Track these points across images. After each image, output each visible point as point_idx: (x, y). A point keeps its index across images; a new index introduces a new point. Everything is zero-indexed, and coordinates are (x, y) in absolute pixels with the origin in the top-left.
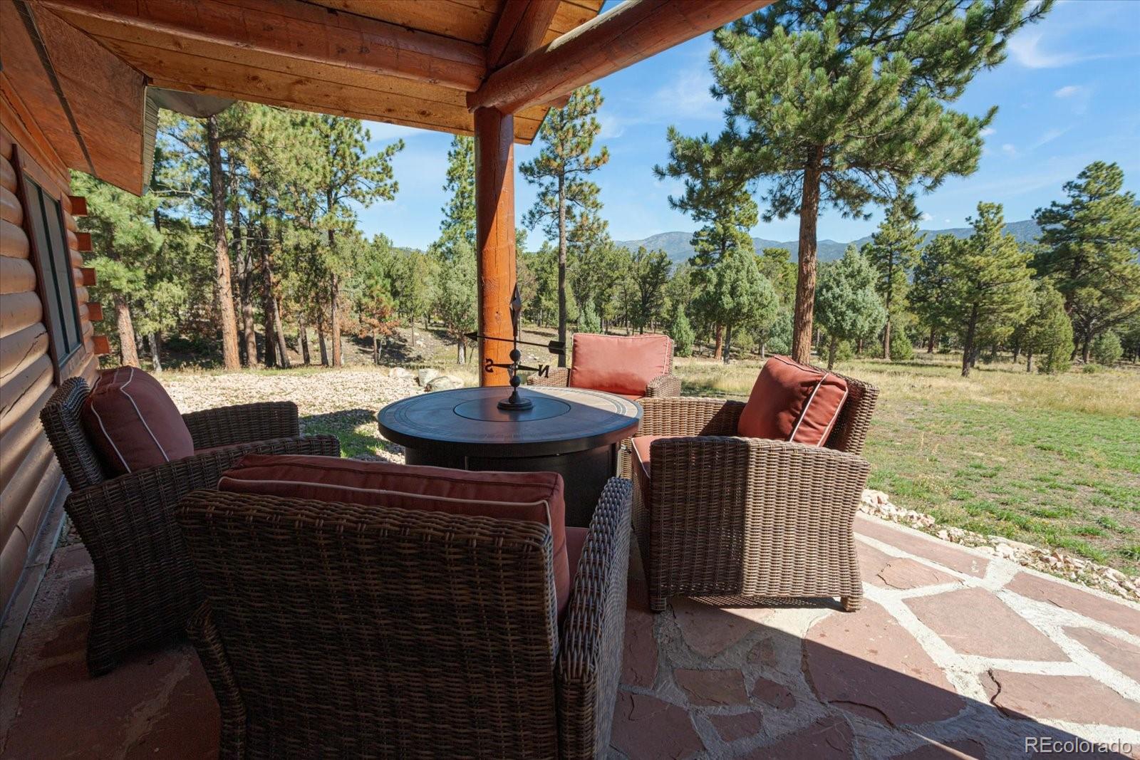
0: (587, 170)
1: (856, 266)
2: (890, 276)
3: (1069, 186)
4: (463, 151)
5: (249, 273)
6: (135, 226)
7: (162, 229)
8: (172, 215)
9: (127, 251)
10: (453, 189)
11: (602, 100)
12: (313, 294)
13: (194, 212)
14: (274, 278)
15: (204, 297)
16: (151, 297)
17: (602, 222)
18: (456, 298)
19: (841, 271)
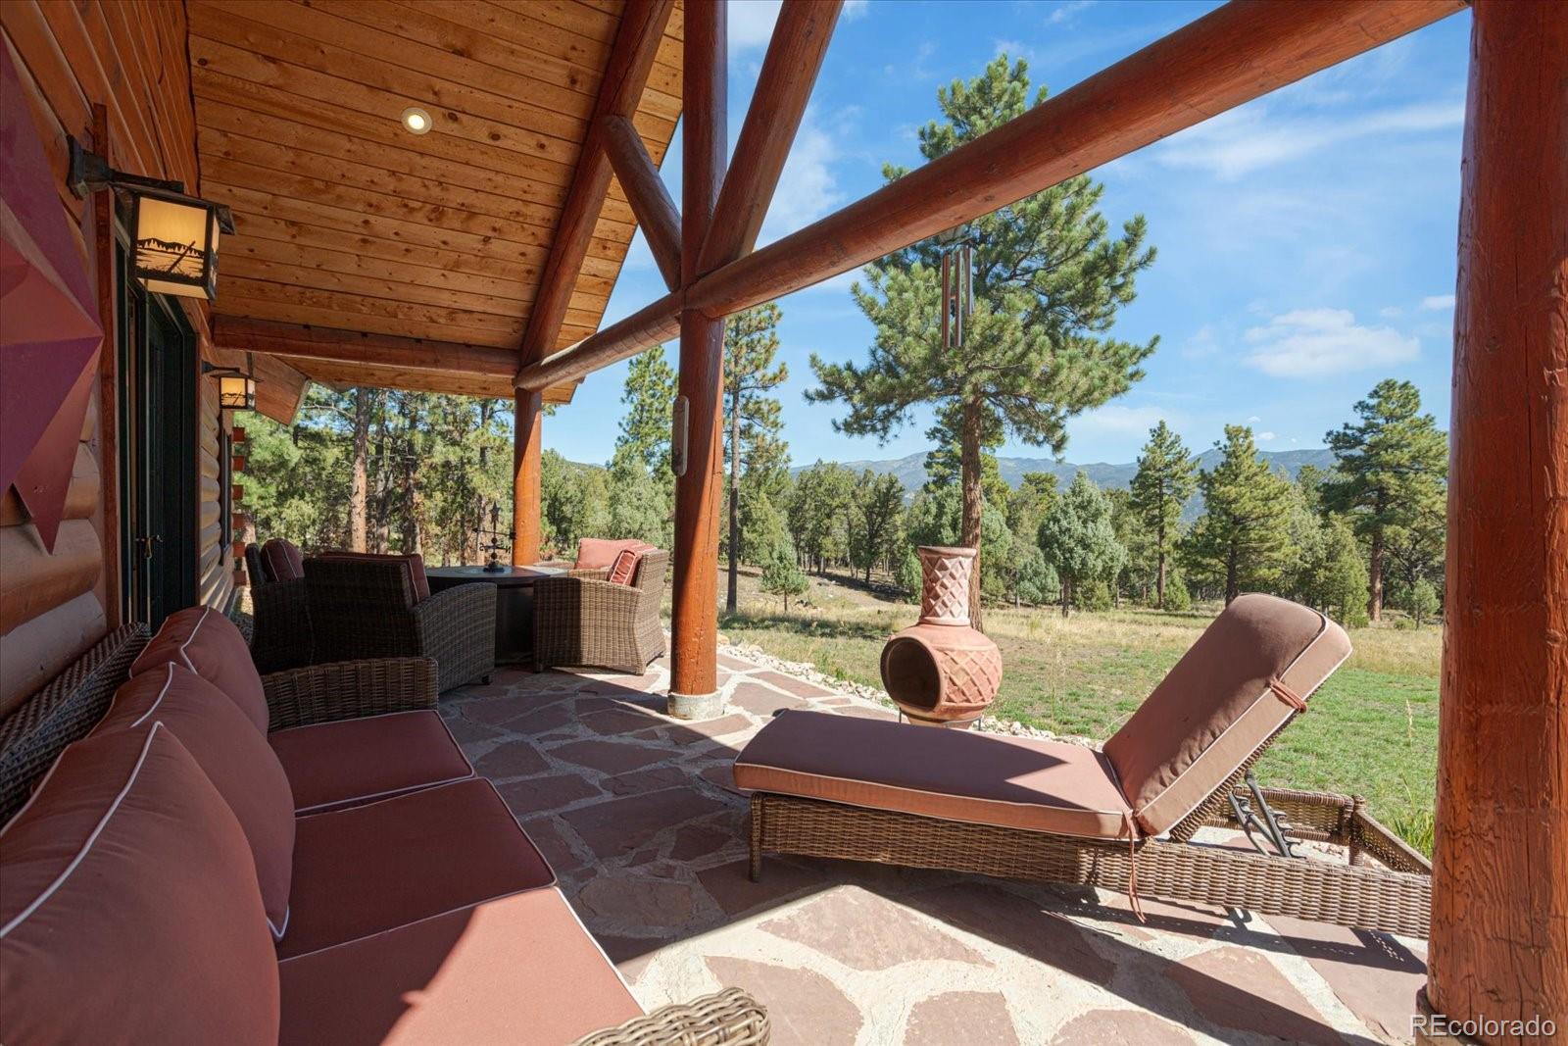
0: (765, 388)
1: (1086, 496)
2: (1160, 508)
3: (1362, 406)
4: (646, 360)
5: (389, 493)
6: (273, 441)
7: (300, 443)
8: (312, 427)
9: (262, 466)
10: (632, 402)
11: (780, 315)
12: (458, 516)
13: (337, 423)
14: (418, 497)
15: (337, 518)
16: (279, 515)
17: (780, 443)
18: (626, 525)
19: (1069, 501)
